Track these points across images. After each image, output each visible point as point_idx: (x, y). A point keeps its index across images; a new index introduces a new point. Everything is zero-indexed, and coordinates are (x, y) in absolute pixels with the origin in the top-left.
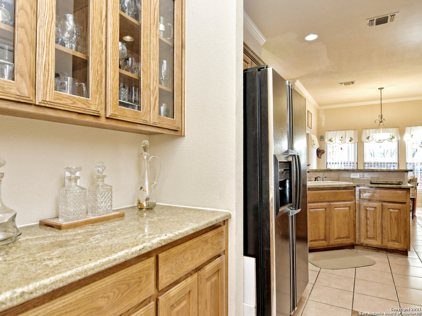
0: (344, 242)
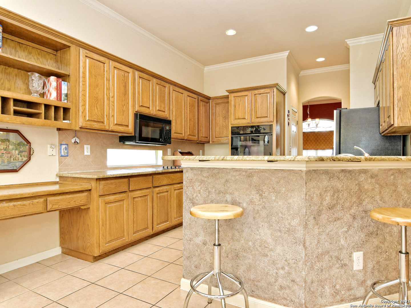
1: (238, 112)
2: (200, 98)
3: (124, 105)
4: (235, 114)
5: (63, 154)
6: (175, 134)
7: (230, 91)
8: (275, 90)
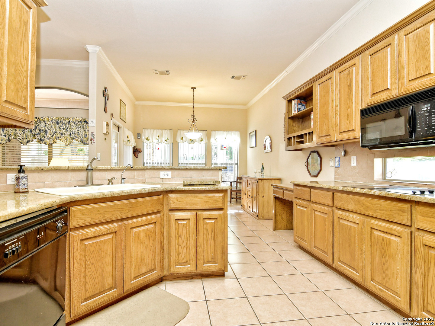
0: (146, 280)
3: (349, 107)
5: (336, 165)
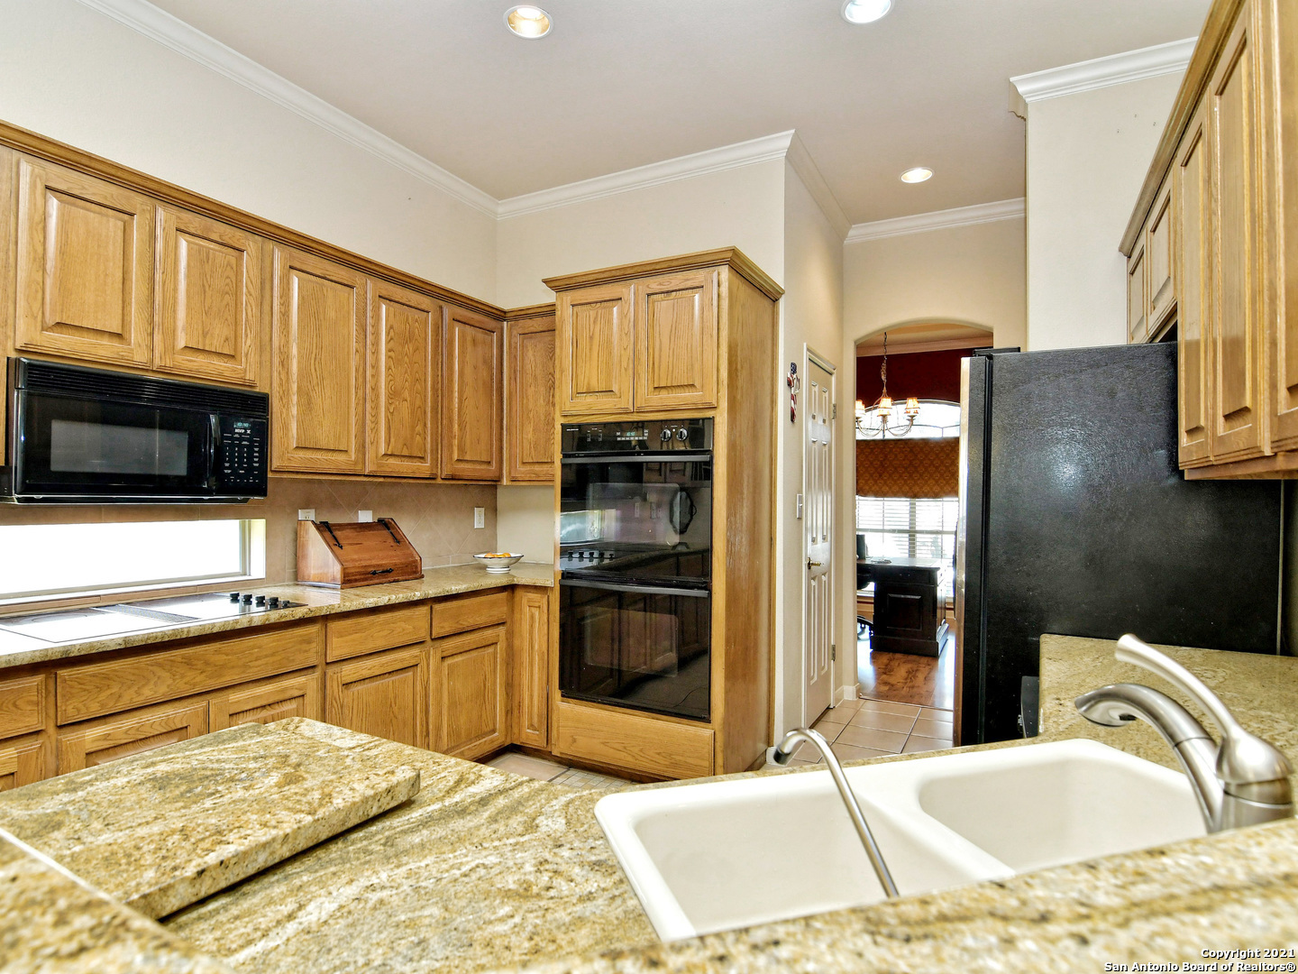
1: (588, 363)
2: (449, 311)
4: (575, 377)
6: (301, 454)
7: (557, 284)
8: (725, 272)
